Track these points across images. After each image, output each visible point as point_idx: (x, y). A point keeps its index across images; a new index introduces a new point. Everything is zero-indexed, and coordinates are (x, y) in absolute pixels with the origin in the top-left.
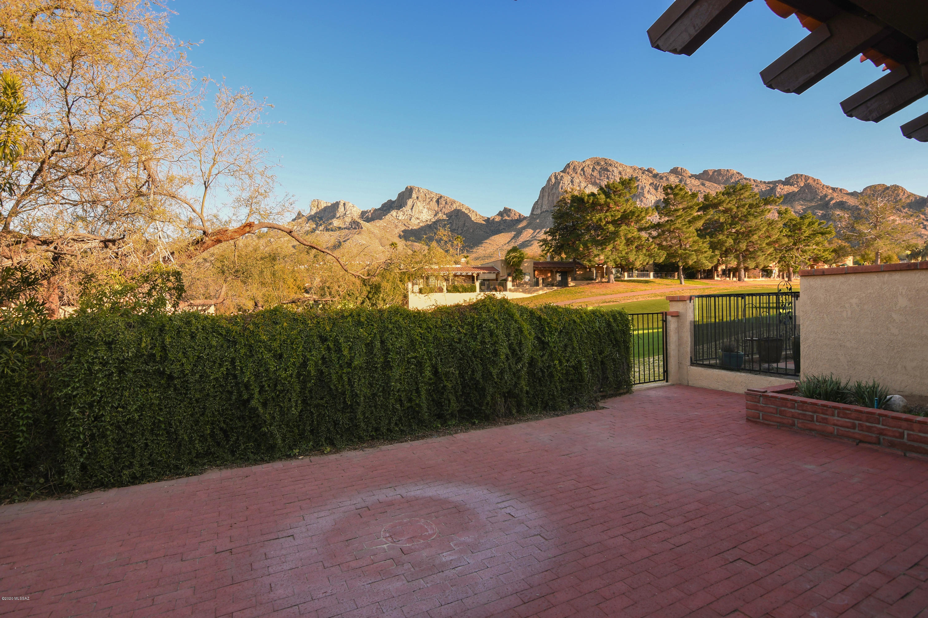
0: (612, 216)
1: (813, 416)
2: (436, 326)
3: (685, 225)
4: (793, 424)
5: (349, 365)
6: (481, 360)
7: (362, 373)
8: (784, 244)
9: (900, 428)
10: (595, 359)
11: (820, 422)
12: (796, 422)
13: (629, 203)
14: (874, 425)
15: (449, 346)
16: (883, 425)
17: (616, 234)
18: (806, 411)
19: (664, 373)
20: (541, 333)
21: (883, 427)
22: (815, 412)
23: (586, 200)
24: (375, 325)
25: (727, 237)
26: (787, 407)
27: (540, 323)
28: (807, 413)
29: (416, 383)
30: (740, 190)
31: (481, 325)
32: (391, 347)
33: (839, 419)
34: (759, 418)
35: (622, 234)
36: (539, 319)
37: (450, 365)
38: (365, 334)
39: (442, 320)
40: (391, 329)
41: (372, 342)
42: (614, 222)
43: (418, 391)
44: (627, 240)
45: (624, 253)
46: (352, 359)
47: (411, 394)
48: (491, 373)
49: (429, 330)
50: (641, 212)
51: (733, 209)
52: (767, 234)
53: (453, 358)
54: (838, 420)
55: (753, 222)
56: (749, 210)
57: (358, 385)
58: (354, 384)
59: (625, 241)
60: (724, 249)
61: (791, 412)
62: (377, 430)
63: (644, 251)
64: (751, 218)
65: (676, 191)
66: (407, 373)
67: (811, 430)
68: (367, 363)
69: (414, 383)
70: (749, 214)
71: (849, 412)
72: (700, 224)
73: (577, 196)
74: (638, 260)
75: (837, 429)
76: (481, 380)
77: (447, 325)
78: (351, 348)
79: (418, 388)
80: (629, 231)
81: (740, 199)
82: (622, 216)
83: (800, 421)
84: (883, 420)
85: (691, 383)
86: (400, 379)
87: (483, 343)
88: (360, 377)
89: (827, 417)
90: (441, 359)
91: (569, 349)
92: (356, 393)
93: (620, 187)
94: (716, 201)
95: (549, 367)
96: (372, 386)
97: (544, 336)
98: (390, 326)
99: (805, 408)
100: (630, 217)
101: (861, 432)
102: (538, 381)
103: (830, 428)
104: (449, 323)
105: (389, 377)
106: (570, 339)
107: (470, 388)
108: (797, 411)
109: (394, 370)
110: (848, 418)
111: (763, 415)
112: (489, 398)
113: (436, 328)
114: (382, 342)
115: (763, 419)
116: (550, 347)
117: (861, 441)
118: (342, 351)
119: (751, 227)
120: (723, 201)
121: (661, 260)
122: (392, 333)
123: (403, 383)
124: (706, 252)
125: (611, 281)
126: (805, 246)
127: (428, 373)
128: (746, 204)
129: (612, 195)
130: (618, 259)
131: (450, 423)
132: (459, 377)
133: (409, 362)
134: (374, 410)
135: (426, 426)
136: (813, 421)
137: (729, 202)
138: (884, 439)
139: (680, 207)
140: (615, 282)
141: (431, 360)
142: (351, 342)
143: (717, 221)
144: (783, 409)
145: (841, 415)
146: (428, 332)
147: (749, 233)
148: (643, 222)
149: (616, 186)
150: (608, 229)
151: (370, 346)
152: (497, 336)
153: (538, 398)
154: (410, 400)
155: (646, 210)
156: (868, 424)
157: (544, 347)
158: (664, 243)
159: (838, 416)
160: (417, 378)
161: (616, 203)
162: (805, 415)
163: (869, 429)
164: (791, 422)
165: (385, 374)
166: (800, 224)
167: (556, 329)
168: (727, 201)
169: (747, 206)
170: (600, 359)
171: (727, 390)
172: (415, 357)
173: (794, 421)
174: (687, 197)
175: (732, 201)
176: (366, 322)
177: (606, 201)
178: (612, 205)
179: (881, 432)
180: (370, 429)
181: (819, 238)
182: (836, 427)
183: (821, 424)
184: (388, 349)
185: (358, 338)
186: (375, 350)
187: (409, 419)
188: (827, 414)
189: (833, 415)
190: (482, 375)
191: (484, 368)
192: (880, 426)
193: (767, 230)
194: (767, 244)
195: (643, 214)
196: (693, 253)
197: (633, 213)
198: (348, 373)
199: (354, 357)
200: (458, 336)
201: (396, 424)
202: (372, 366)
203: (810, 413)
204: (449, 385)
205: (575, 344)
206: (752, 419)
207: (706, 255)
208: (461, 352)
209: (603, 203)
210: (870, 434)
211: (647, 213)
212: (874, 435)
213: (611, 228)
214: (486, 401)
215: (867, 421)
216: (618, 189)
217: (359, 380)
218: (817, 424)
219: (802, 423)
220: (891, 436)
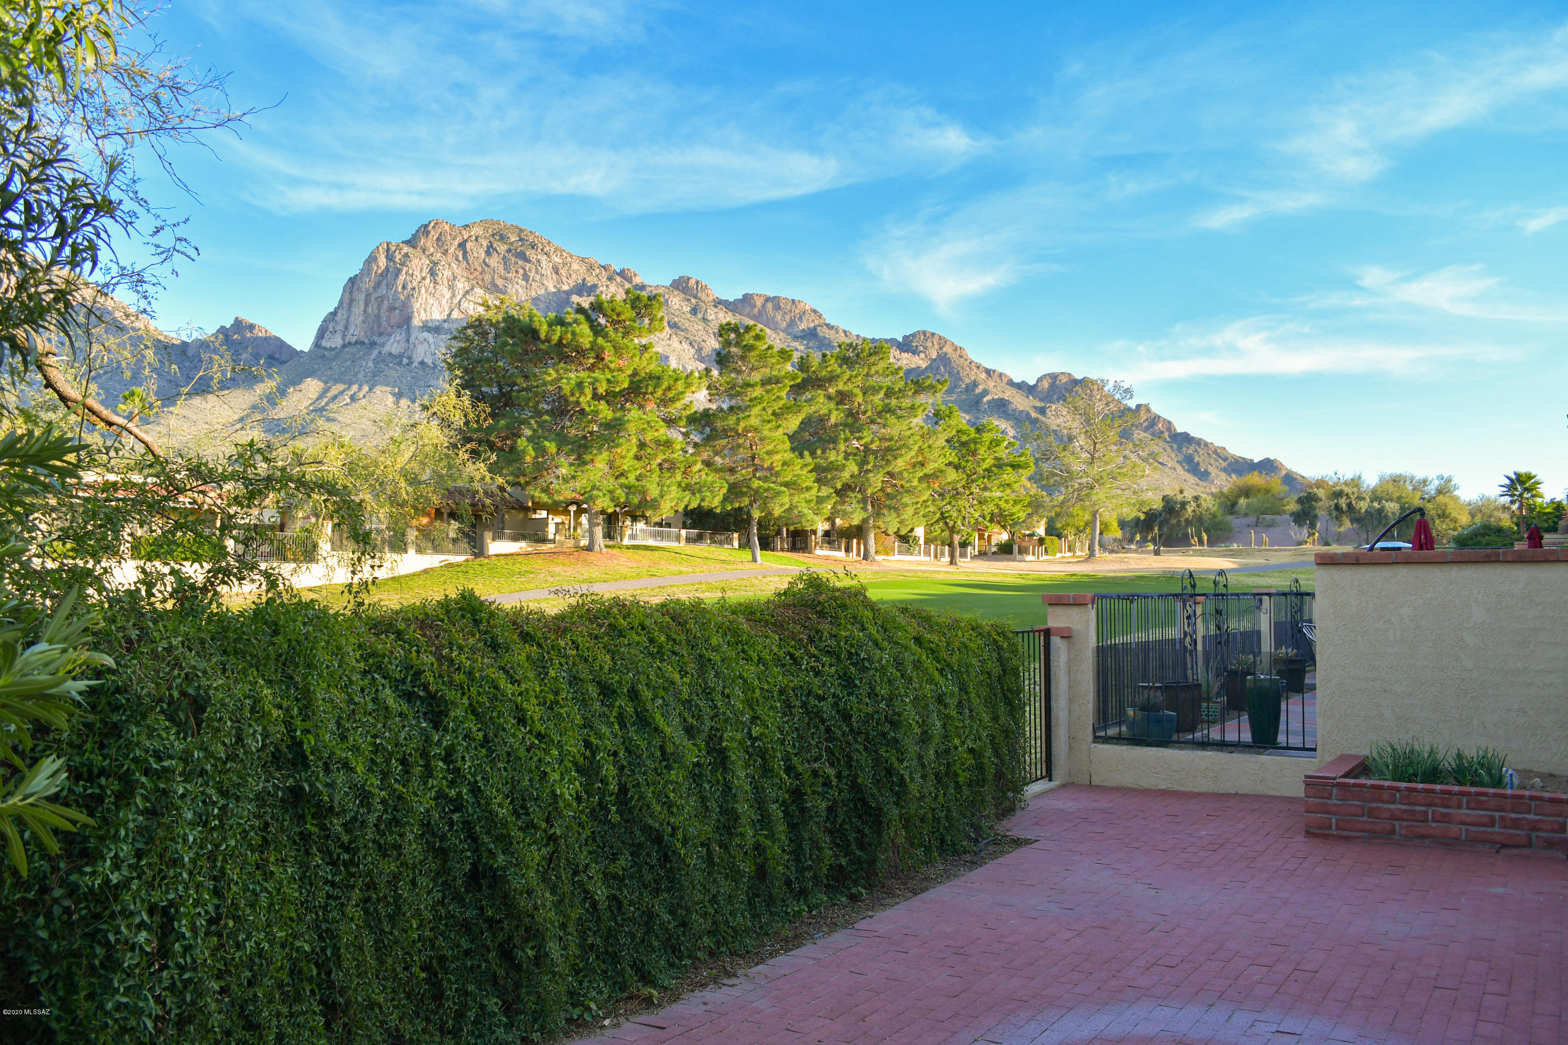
0: (609, 381)
1: (1426, 813)
2: (770, 656)
3: (769, 422)
4: (1392, 832)
6: (867, 741)
8: (949, 483)
9: (1560, 815)
11: (1438, 822)
12: (1397, 827)
13: (647, 355)
14: (1522, 816)
15: (804, 707)
16: (1536, 814)
17: (615, 427)
18: (1414, 804)
21: (1537, 817)
22: (1430, 805)
23: (543, 335)
25: (846, 459)
26: (1383, 801)
28: (1417, 808)
29: (765, 802)
30: (870, 355)
31: (856, 653)
33: (1469, 812)
34: (1330, 828)
35: (632, 428)
36: (917, 640)
37: (814, 755)
42: (609, 397)
43: (768, 822)
44: (642, 445)
45: (632, 477)
50: (676, 380)
51: (856, 395)
52: (920, 459)
53: (814, 737)
54: (1467, 815)
55: (896, 428)
56: (887, 401)
59: (635, 449)
60: (839, 486)
61: (1389, 809)
62: (714, 932)
63: (679, 477)
64: (892, 420)
65: (748, 339)
67: (1422, 837)
70: (888, 410)
71: (1486, 798)
72: (793, 423)
73: (519, 320)
74: (667, 497)
75: (1466, 831)
76: (873, 790)
79: (769, 817)
80: (648, 422)
81: (867, 375)
82: (631, 382)
83: (1405, 824)
85: (1096, 781)
89: (1449, 810)
90: (792, 741)
93: (629, 313)
94: (824, 373)
98: (712, 656)
99: (1413, 801)
100: (650, 389)
101: (1503, 830)
103: (1454, 829)
104: (788, 649)
108: (1400, 806)
110: (1484, 809)
111: (1337, 820)
113: (772, 660)
115: (1338, 828)
117: (1504, 846)
119: (891, 439)
120: (838, 376)
121: (714, 501)
122: (719, 676)
124: (808, 489)
125: (597, 548)
126: (985, 489)
127: (785, 776)
128: (881, 388)
129: (610, 329)
130: (619, 491)
131: (815, 901)
135: (777, 914)
136: (1426, 821)
137: (849, 379)
138: (1537, 837)
139: (756, 377)
140: (604, 550)
141: (782, 742)
142: (659, 698)
143: (822, 420)
144: (1374, 805)
145: (1473, 805)
146: (763, 672)
147: (888, 452)
148: (679, 405)
149: (619, 309)
150: (596, 413)
151: (689, 708)
155: (687, 377)
156: (1513, 815)
158: (718, 459)
159: (1468, 808)
160: (764, 789)
161: (617, 349)
162: (1413, 811)
163: (1516, 823)
164: (1388, 827)
166: (975, 441)
167: (948, 665)
168: (846, 377)
169: (882, 394)
171: (1176, 787)
172: (762, 737)
173: (1394, 826)
174: (772, 357)
175: (856, 377)
176: (670, 645)
177: (593, 343)
178: (609, 355)
179: (1534, 827)
181: (1008, 475)
182: (1463, 827)
183: (1440, 825)
188: (1450, 807)
189: (1460, 807)
192: (1531, 817)
193: (920, 450)
194: (921, 479)
195: (680, 386)
196: (783, 489)
197: (656, 379)
203: (1423, 808)
204: (820, 804)
206: (1316, 831)
207: (807, 495)
209: (588, 346)
210: (1518, 832)
211: (688, 385)
212: (1523, 833)
213: (606, 412)
215: (1512, 811)
216: (623, 317)
218: (1434, 825)
219: (1407, 827)
220: (1547, 831)
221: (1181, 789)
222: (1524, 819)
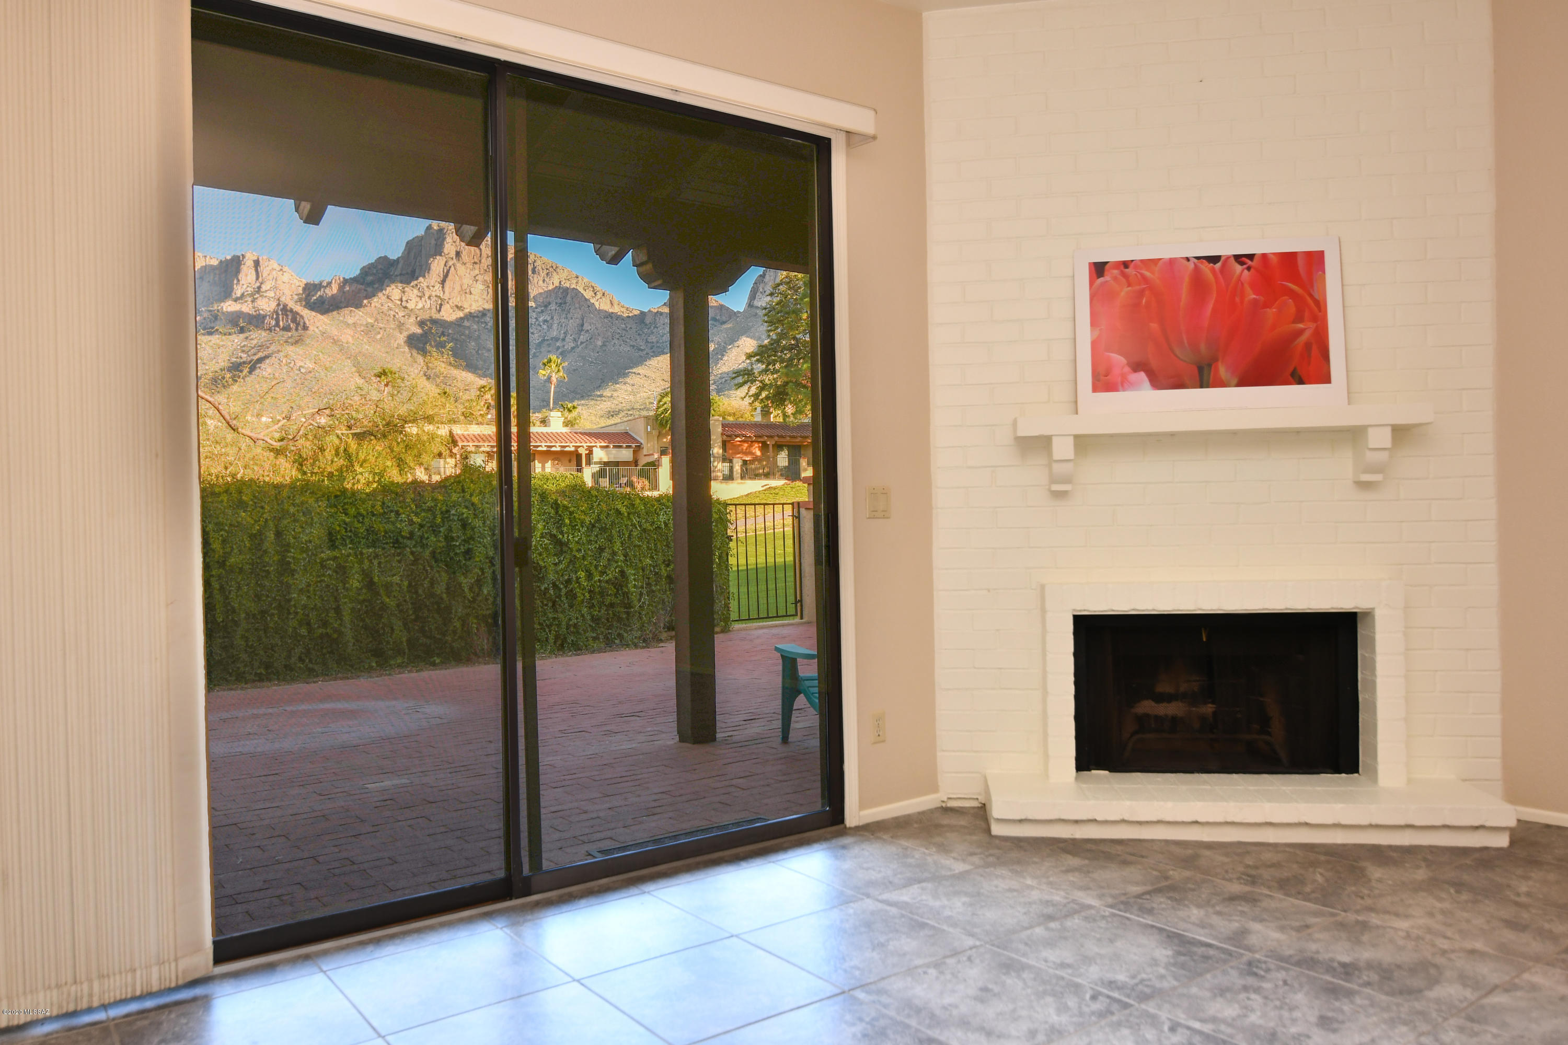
2: (372, 512)
5: (222, 564)
6: (446, 566)
7: (243, 579)
10: (656, 574)
15: (394, 543)
19: (796, 603)
20: (558, 528)
24: (266, 507)
27: (557, 513)
29: (336, 598)
31: (448, 511)
32: (292, 541)
36: (556, 506)
37: (394, 572)
38: (249, 519)
39: (383, 503)
40: (294, 515)
41: (260, 533)
43: (338, 610)
46: (227, 556)
47: (327, 615)
48: (460, 584)
49: (361, 519)
53: (399, 562)
57: (237, 596)
58: (230, 592)
62: (267, 666)
66: (320, 582)
68: (253, 564)
69: (332, 599)
76: (444, 596)
77: (392, 511)
78: (224, 541)
79: (338, 607)
86: (308, 591)
87: (449, 539)
88: (239, 583)
90: (380, 563)
91: (606, 555)
92: (233, 608)
95: (569, 581)
96: (259, 599)
97: (562, 533)
98: (292, 510)
102: (550, 604)
104: (396, 509)
105: (289, 586)
106: (610, 539)
107: (428, 610)
109: (296, 576)
112: (458, 624)
113: (374, 515)
114: (278, 534)
116: (571, 550)
118: (210, 544)
122: (295, 521)
123: (313, 596)
127: (355, 582)
131: (392, 662)
132: (409, 592)
133: (323, 566)
134: (263, 635)
135: (352, 666)
141: (361, 562)
142: (225, 531)
146: (358, 521)
151: (257, 538)
152: (473, 529)
153: (550, 631)
154: (325, 624)
157: (562, 550)
160: (337, 590)
165: (281, 583)
167: (583, 523)
170: (664, 573)
172: (335, 558)
176: (251, 503)
180: (256, 664)
184: (288, 545)
185: (237, 526)
186: (266, 545)
187: (324, 655)
190: (448, 589)
191: (450, 578)
198: (220, 577)
199: (230, 553)
200: (410, 528)
201: (301, 660)
202: (261, 569)
204: (391, 602)
205: (617, 546)
208: (412, 553)
214: (451, 628)
217: (239, 588)
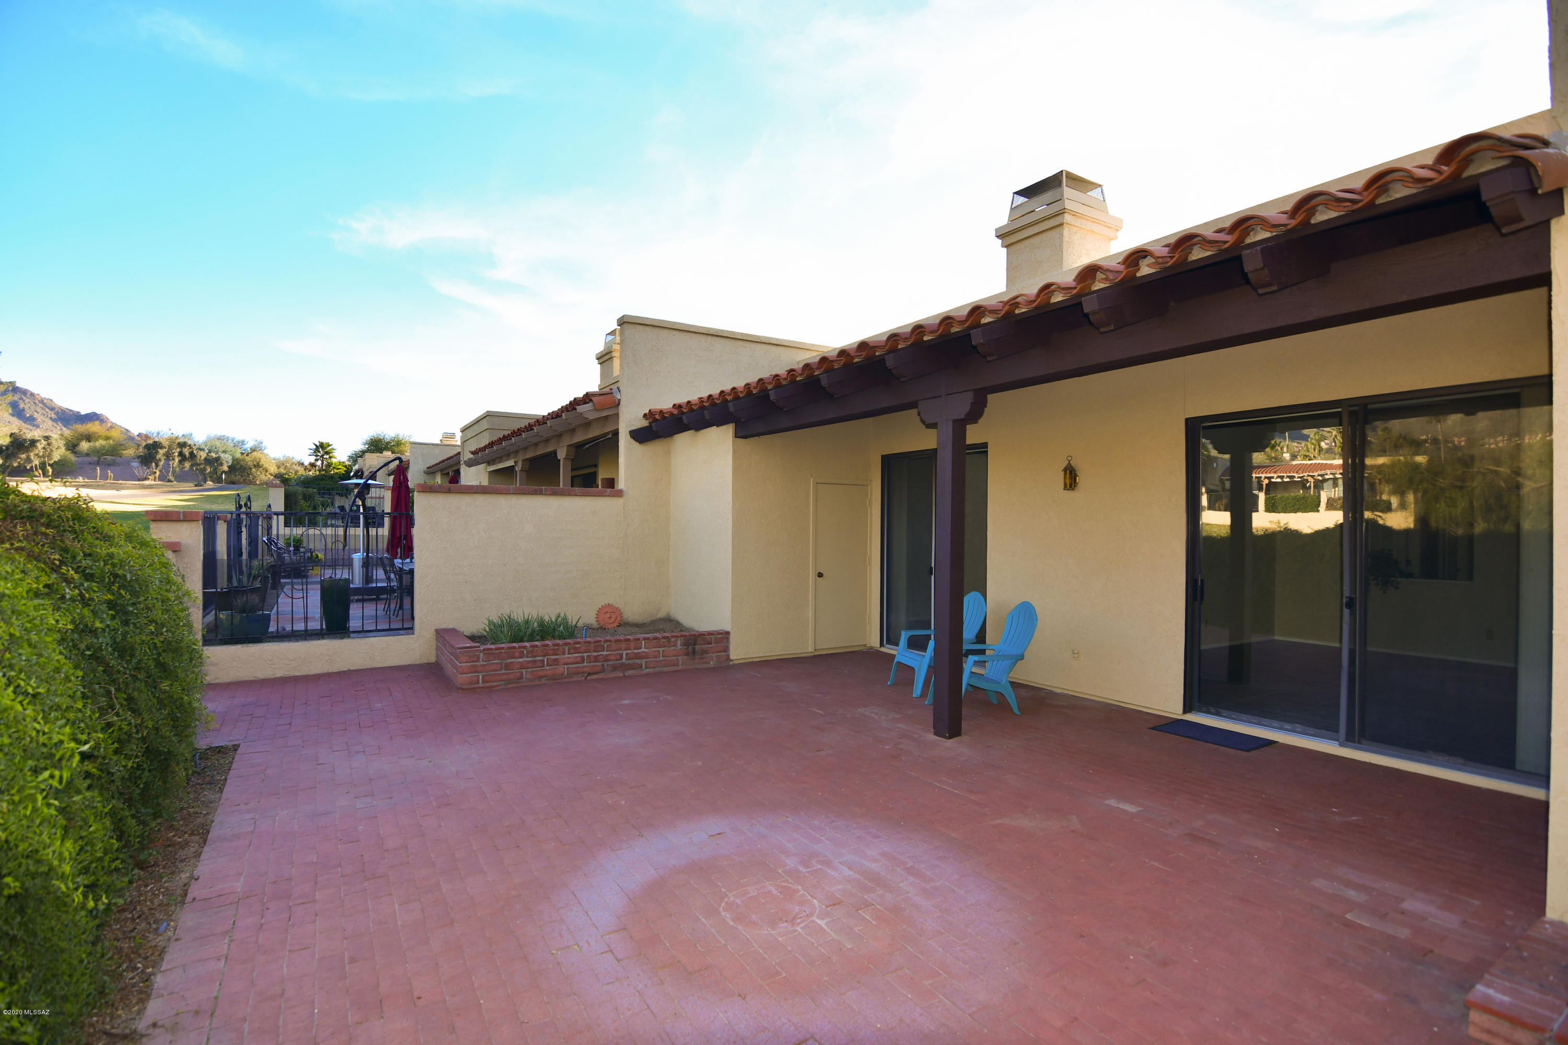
1: (543, 661)
4: (521, 678)
9: (621, 650)
11: (551, 665)
12: (524, 673)
16: (607, 651)
18: (536, 656)
21: (608, 653)
22: (545, 656)
26: (515, 658)
28: (537, 658)
33: (569, 656)
34: (478, 683)
54: (568, 658)
61: (519, 662)
67: (540, 678)
71: (579, 646)
83: (529, 670)
84: (607, 645)
89: (558, 657)
99: (535, 654)
101: (588, 664)
103: (561, 669)
108: (526, 659)
110: (578, 653)
111: (483, 677)
115: (484, 681)
117: (589, 674)
136: (543, 666)
138: (607, 665)
144: (509, 661)
145: (572, 651)
156: (595, 654)
159: (569, 654)
162: (534, 661)
163: (596, 659)
164: (518, 675)
173: (522, 673)
179: (606, 659)
182: (566, 667)
183: (551, 667)
188: (558, 655)
189: (563, 654)
192: (605, 653)
203: (541, 658)
206: (468, 687)
210: (596, 664)
212: (600, 664)
215: (594, 651)
218: (548, 668)
219: (531, 672)
220: (613, 660)
221: (297, 674)
222: (601, 655)
